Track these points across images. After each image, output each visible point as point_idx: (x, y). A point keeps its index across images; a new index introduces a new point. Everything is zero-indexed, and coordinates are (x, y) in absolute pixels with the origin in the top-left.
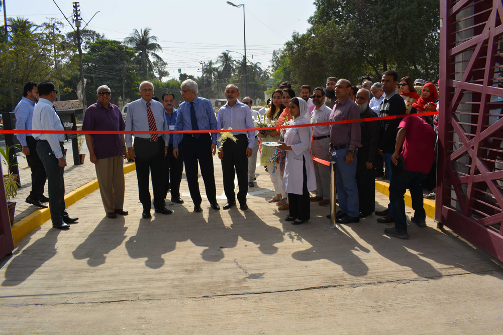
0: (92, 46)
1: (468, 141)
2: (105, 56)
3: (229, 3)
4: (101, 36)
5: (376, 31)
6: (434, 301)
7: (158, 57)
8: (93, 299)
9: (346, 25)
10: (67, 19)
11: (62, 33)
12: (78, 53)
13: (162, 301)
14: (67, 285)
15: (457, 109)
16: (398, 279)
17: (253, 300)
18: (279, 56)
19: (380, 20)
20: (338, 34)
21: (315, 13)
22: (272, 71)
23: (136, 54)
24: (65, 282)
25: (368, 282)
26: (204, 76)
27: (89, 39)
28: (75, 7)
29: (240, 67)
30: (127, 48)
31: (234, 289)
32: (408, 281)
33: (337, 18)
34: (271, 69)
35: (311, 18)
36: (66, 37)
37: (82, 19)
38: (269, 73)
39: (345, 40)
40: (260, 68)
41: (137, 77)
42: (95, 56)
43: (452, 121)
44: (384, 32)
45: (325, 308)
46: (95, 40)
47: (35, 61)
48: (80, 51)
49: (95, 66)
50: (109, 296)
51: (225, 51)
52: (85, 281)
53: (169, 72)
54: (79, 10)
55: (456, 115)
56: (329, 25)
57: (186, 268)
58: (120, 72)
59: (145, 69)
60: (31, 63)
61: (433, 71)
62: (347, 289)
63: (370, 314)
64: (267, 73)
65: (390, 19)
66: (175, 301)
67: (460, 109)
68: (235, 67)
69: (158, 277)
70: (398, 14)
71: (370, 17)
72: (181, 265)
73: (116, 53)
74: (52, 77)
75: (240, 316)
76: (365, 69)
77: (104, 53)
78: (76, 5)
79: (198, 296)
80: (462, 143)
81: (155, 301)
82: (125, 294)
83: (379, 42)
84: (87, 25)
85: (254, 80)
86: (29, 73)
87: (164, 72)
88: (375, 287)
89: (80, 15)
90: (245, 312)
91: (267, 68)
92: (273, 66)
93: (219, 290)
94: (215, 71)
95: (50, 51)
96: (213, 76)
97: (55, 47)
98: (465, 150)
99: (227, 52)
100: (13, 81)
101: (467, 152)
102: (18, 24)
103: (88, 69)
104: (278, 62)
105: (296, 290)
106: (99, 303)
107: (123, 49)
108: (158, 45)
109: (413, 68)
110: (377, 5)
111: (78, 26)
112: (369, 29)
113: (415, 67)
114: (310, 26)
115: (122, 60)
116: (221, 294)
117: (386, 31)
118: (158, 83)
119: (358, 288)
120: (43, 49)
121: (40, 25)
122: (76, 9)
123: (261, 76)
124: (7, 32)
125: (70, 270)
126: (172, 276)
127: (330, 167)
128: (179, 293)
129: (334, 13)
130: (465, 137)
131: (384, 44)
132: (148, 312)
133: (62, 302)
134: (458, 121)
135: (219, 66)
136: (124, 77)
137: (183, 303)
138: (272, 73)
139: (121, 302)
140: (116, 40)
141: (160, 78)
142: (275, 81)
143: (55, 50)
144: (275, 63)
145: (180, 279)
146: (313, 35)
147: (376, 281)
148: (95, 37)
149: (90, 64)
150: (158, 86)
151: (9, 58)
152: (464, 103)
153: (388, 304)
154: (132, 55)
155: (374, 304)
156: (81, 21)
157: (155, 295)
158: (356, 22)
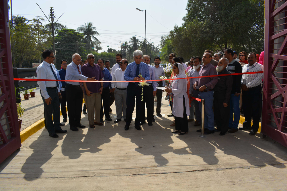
0: (59, 32)
1: (282, 88)
2: (66, 38)
3: (137, 9)
4: (65, 26)
5: (221, 25)
6: (265, 179)
7: (96, 39)
8: (69, 175)
9: (204, 22)
10: (46, 17)
11: (43, 25)
12: (52, 36)
13: (109, 177)
14: (53, 167)
15: (275, 70)
16: (243, 166)
17: (161, 177)
18: (165, 39)
19: (223, 19)
20: (200, 27)
21: (187, 14)
22: (161, 47)
23: (84, 37)
24: (52, 165)
25: (226, 168)
26: (122, 50)
27: (58, 28)
28: (51, 10)
29: (142, 45)
30: (79, 33)
31: (150, 171)
32: (249, 167)
33: (199, 18)
34: (160, 46)
35: (184, 17)
36: (45, 27)
37: (55, 17)
38: (159, 49)
39: (203, 30)
40: (153, 46)
41: (84, 50)
42: (61, 38)
43: (272, 77)
44: (226, 26)
45: (203, 182)
46: (61, 29)
47: (28, 40)
48: (53, 35)
49: (61, 44)
50: (78, 174)
51: (134, 36)
52: (63, 165)
53: (102, 47)
54: (53, 12)
55: (274, 73)
56: (195, 22)
57: (121, 158)
58: (75, 47)
59: (89, 45)
60: (25, 41)
61: (254, 48)
62: (214, 172)
63: (229, 186)
64: (157, 48)
65: (229, 19)
66: (117, 177)
67: (276, 70)
68: (139, 45)
69: (105, 163)
70: (233, 16)
71: (218, 18)
72: (118, 157)
73: (73, 36)
74: (37, 49)
75: (154, 186)
76: (215, 47)
77: (66, 36)
78: (52, 9)
79: (130, 174)
80: (278, 89)
81: (105, 177)
82: (87, 173)
83: (223, 32)
84: (57, 20)
85: (150, 53)
86: (24, 47)
87: (99, 47)
88: (230, 171)
89: (53, 15)
90: (157, 184)
91: (158, 46)
92: (161, 45)
93: (141, 171)
94: (128, 47)
95: (36, 35)
96: (127, 50)
97: (38, 32)
98: (280, 93)
99: (135, 37)
100: (15, 51)
101: (281, 94)
102: (18, 19)
103: (57, 45)
104: (164, 42)
105: (185, 172)
106: (73, 178)
107: (76, 34)
108: (97, 32)
109: (242, 46)
110: (222, 11)
111: (52, 21)
112: (217, 24)
113: (244, 46)
114: (184, 22)
115: (76, 40)
116: (142, 174)
117: (227, 26)
118: (96, 54)
119: (220, 171)
120: (33, 33)
121: (31, 20)
122: (52, 11)
123: (154, 50)
124: (12, 24)
125: (54, 159)
126: (113, 163)
127: (201, 102)
128: (118, 172)
129: (198, 15)
130: (280, 86)
131: (226, 33)
132: (101, 183)
133: (52, 176)
134: (275, 77)
135: (130, 44)
136: (77, 50)
137: (121, 178)
138: (160, 49)
139: (85, 177)
140: (73, 29)
141: (97, 50)
142: (162, 53)
143: (39, 34)
144: (162, 43)
145: (118, 164)
146: (185, 27)
147: (230, 167)
148: (61, 27)
149: (58, 43)
150: (96, 55)
151: (13, 38)
152: (279, 67)
153: (239, 180)
154: (82, 37)
155: (230, 180)
156: (55, 18)
157: (105, 174)
158: (210, 20)
